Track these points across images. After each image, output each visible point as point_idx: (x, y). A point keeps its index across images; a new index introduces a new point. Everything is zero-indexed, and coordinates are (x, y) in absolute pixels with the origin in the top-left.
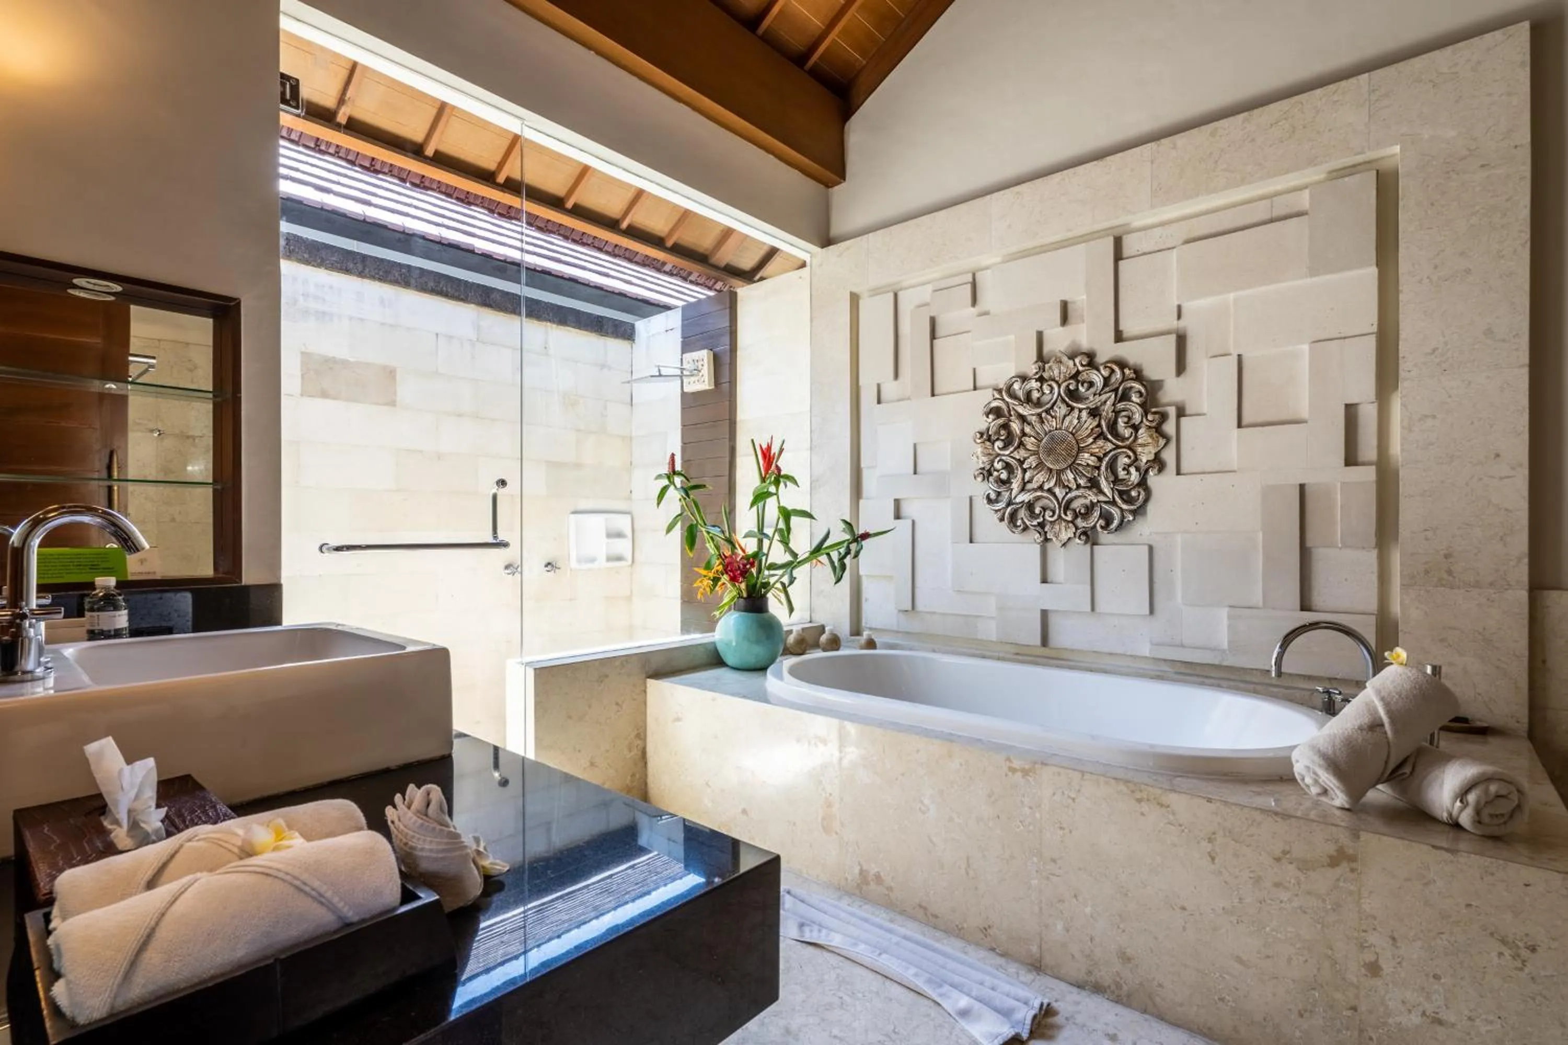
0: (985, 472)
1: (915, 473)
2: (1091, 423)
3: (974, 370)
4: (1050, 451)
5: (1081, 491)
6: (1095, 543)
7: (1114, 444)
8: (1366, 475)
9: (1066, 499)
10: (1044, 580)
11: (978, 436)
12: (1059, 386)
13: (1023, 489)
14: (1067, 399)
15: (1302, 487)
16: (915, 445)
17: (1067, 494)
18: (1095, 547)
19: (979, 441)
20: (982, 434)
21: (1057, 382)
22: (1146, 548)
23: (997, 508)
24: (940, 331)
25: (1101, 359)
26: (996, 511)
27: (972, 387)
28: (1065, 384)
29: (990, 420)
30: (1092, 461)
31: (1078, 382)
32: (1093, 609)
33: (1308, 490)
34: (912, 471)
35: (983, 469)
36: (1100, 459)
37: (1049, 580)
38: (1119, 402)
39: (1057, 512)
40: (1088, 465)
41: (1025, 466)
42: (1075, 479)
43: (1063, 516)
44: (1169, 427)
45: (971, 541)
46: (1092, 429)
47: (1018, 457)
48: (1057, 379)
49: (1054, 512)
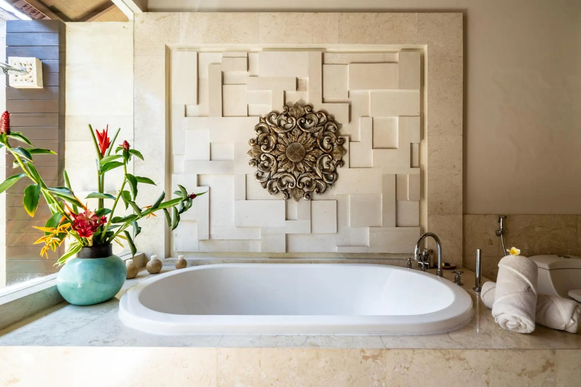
0: (255, 162)
1: (211, 160)
2: (311, 141)
3: (248, 105)
4: (291, 153)
5: (308, 173)
6: (312, 200)
7: (323, 151)
8: (417, 171)
9: (299, 177)
10: (287, 219)
11: (252, 141)
12: (296, 120)
13: (276, 172)
14: (300, 127)
15: (396, 175)
16: (210, 144)
17: (300, 175)
18: (312, 201)
19: (252, 144)
20: (254, 141)
21: (295, 118)
22: (335, 201)
23: (262, 181)
24: (226, 82)
25: (316, 110)
26: (262, 183)
27: (247, 115)
28: (300, 119)
29: (258, 134)
30: (312, 159)
31: (306, 119)
32: (311, 232)
33: (398, 176)
34: (209, 159)
35: (254, 159)
36: (316, 159)
37: (289, 219)
38: (325, 132)
39: (295, 184)
40: (310, 161)
41: (278, 160)
42: (304, 167)
43: (298, 186)
44: (346, 146)
45: (246, 199)
46: (313, 143)
47: (274, 154)
48: (295, 116)
49: (293, 184)
